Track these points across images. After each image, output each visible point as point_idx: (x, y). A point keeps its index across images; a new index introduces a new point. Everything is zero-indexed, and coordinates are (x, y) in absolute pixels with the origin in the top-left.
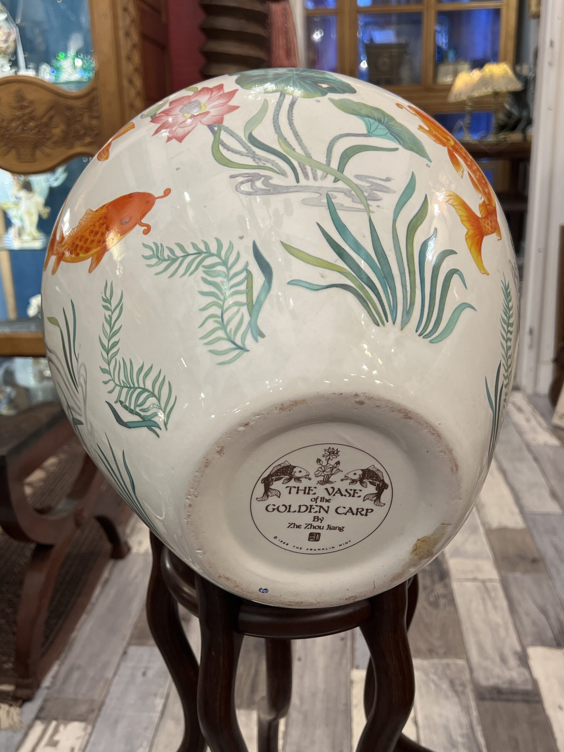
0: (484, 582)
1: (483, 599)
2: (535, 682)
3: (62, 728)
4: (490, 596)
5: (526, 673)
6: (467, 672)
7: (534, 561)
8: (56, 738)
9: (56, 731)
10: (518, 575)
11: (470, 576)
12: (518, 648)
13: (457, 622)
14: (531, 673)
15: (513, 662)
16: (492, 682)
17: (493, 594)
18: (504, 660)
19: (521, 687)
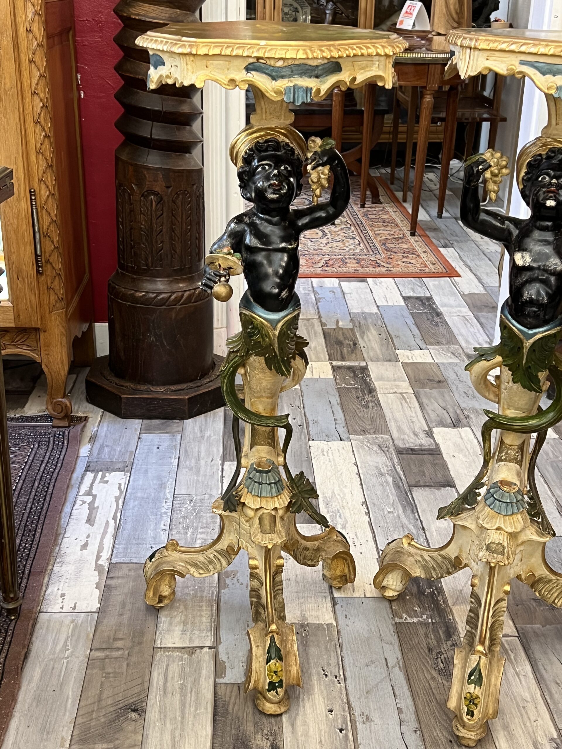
0: (401, 393)
1: (401, 403)
2: (437, 445)
3: (107, 475)
4: (406, 401)
5: (432, 441)
6: (391, 441)
7: (439, 382)
8: (106, 479)
9: (103, 476)
10: (427, 390)
11: (392, 391)
12: (427, 429)
13: (383, 416)
14: (435, 441)
15: (422, 435)
16: (407, 446)
17: (408, 400)
18: (416, 434)
19: (428, 447)
